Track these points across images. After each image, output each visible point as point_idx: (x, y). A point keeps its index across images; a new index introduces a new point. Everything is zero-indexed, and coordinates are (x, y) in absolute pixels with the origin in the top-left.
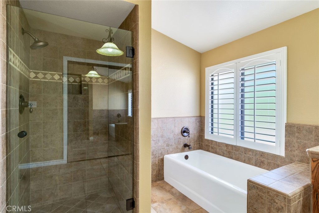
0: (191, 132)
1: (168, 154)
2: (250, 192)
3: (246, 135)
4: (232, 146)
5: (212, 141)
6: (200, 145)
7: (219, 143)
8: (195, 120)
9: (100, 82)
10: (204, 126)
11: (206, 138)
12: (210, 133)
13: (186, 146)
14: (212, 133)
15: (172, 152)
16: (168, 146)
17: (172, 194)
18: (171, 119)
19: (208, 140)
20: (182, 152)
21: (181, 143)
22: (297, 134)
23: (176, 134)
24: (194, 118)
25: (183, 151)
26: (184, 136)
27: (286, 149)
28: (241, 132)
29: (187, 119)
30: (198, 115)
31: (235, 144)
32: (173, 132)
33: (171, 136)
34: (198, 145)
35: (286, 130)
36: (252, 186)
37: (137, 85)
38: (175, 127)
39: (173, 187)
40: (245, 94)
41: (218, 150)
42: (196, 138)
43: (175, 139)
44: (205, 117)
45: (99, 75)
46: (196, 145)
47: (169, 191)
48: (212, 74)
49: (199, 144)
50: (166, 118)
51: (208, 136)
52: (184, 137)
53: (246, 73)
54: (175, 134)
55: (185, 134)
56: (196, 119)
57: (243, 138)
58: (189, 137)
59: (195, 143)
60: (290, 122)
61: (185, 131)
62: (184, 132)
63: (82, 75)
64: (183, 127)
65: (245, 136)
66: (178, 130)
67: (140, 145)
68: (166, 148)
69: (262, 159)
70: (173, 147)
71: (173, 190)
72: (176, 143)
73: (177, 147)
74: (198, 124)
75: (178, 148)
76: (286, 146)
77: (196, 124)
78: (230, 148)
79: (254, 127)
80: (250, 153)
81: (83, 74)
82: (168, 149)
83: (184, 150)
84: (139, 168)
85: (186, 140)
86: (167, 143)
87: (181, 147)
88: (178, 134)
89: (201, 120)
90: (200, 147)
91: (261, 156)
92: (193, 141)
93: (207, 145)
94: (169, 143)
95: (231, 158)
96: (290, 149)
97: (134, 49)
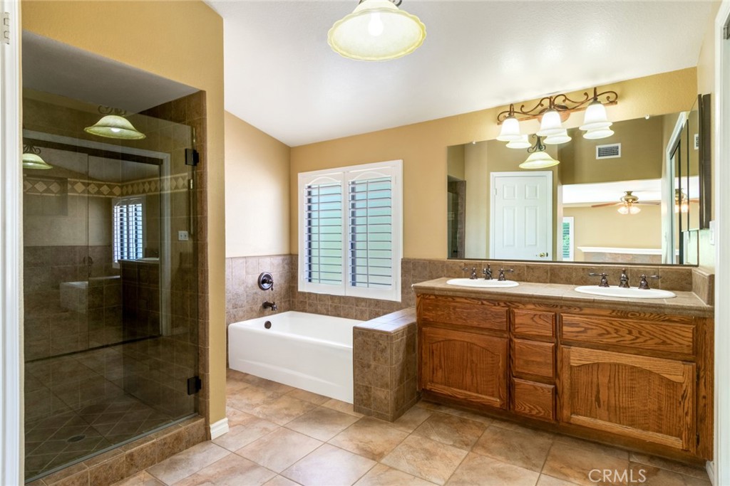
0: (275, 282)
1: (236, 321)
2: (355, 340)
3: (359, 278)
4: (340, 297)
5: (310, 294)
6: (290, 304)
7: (320, 295)
8: (281, 262)
9: (106, 193)
10: (297, 269)
11: (300, 289)
12: (307, 280)
13: (266, 305)
14: (310, 281)
15: (242, 319)
16: (236, 308)
17: (248, 382)
18: (241, 261)
19: (303, 294)
20: (259, 317)
21: (259, 301)
22: (412, 272)
23: (250, 286)
24: (280, 258)
25: (261, 314)
26: (263, 289)
27: (402, 292)
28: (353, 276)
29: (268, 260)
30: (286, 251)
31: (343, 294)
32: (243, 283)
33: (241, 290)
34: (287, 303)
35: (402, 268)
36: (358, 332)
37: (205, 207)
38: (247, 273)
39: (247, 374)
40: (357, 219)
41: (319, 307)
42: (283, 292)
43: (247, 296)
44: (298, 255)
45: (49, 164)
46: (283, 304)
47: (241, 380)
48: (309, 185)
49: (289, 301)
50: (232, 258)
51: (303, 286)
52: (263, 291)
53: (358, 188)
54: (247, 287)
55: (266, 285)
56: (283, 260)
57: (354, 284)
58: (272, 289)
59: (283, 300)
60: (406, 257)
61: (264, 280)
62: (264, 282)
63: (69, 179)
64: (262, 274)
65: (357, 281)
66: (253, 279)
67: (209, 295)
68: (231, 311)
69: (377, 310)
70: (244, 309)
71: (248, 377)
72: (250, 302)
73: (251, 309)
74: (286, 267)
75: (252, 311)
76: (402, 288)
77: (284, 267)
78: (336, 301)
79: (367, 266)
80: (363, 304)
81: (71, 178)
82: (236, 314)
83: (263, 313)
84: (208, 328)
85: (267, 296)
86: (233, 302)
87: (259, 308)
88: (252, 287)
89: (291, 260)
90: (291, 307)
91: (376, 305)
92: (278, 298)
93: (302, 302)
94: (237, 303)
95: (338, 316)
96: (406, 291)
97: (198, 154)
